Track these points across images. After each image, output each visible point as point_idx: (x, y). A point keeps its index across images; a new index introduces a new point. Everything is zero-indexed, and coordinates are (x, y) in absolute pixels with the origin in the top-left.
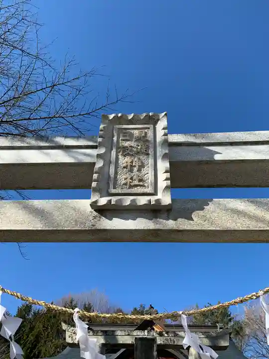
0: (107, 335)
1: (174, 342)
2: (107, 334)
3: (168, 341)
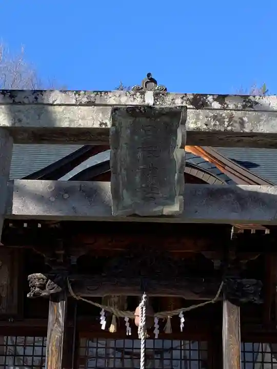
0: (14, 103)
1: (242, 123)
2: (17, 100)
3: (222, 123)
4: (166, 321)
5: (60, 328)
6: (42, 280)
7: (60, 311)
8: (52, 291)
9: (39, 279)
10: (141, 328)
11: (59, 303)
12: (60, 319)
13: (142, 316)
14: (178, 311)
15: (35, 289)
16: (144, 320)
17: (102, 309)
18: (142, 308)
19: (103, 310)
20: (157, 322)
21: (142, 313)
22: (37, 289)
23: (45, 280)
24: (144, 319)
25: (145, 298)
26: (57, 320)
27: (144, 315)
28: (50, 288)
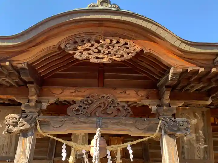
4: (116, 153)
5: (25, 159)
6: (15, 119)
7: (28, 145)
8: (22, 128)
9: (13, 118)
10: (95, 157)
11: (28, 138)
12: (26, 151)
13: (96, 146)
14: (126, 144)
15: (9, 127)
16: (98, 150)
17: (63, 144)
18: (97, 139)
19: (65, 144)
20: (109, 154)
21: (97, 144)
22: (11, 127)
23: (18, 119)
24: (98, 148)
25: (99, 131)
26: (24, 152)
27: (98, 145)
28: (21, 125)
